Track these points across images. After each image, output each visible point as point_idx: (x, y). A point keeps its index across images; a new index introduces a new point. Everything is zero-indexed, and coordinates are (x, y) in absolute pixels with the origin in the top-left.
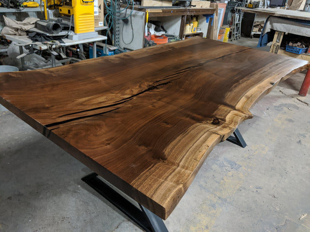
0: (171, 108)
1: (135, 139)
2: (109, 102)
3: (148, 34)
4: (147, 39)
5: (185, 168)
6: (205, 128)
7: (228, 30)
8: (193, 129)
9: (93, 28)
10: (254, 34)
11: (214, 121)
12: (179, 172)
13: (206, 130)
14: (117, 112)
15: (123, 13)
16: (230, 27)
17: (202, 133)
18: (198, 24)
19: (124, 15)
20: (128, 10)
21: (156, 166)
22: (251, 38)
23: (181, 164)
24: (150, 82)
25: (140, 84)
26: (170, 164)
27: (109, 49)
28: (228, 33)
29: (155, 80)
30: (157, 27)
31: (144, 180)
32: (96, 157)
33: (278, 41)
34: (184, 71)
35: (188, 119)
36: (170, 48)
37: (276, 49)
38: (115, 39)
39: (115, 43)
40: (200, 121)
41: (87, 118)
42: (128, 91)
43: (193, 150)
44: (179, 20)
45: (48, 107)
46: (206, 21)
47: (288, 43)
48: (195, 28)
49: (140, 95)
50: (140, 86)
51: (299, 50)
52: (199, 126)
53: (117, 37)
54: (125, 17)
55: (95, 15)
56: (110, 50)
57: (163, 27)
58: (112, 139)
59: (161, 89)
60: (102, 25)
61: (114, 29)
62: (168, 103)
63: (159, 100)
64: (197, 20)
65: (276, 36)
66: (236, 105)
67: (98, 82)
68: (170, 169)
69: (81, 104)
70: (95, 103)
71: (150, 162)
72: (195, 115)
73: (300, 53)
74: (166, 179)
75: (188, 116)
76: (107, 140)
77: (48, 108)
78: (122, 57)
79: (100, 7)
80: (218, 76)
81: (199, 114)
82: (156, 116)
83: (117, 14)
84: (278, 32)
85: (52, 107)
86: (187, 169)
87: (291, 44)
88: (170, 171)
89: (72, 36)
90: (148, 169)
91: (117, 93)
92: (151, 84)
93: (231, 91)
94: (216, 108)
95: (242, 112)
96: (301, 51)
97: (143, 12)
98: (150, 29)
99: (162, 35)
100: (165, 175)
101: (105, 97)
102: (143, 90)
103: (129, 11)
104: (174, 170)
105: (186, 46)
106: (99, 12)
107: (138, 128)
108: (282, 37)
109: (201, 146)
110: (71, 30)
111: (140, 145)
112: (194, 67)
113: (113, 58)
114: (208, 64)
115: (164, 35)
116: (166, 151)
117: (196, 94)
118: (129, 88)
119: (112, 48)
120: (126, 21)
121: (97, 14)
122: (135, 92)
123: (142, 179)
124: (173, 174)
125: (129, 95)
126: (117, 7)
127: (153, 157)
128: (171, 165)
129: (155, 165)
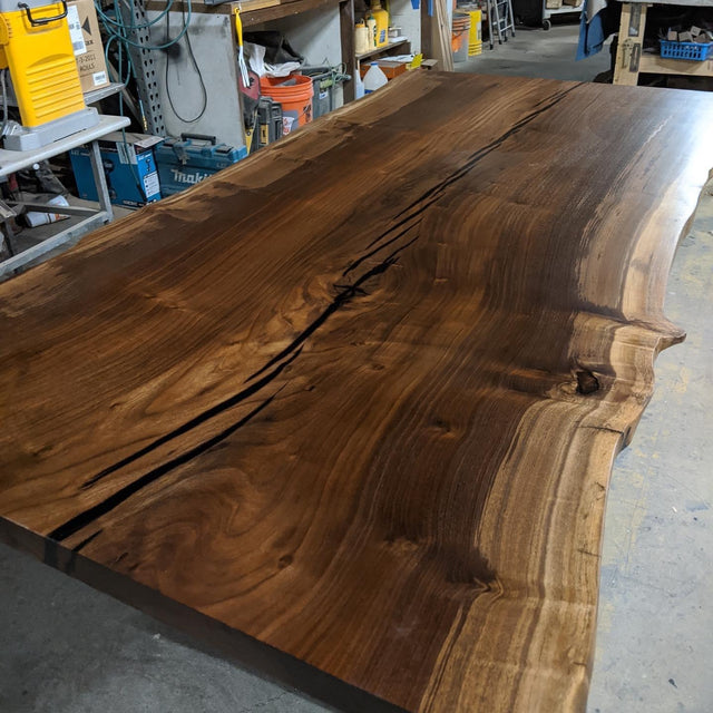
0: (433, 358)
1: (365, 515)
2: (231, 383)
3: (251, 80)
4: (249, 93)
5: (567, 595)
6: (565, 417)
7: (475, 17)
8: (530, 429)
9: (81, 99)
10: (552, 15)
11: (580, 381)
12: (554, 620)
13: (572, 424)
14: (269, 419)
15: (158, 28)
16: (479, 7)
17: (564, 437)
18: (390, 17)
19: (162, 32)
20: (171, 14)
21: (473, 612)
22: (546, 28)
23: (548, 581)
24: (333, 271)
25: (305, 288)
26: (515, 594)
27: (136, 147)
28: (479, 26)
29: (345, 261)
30: (272, 50)
31: (457, 683)
32: (264, 626)
33: (634, 31)
34: (417, 208)
35: (500, 392)
36: (347, 129)
37: (632, 55)
38: (148, 113)
39: (150, 124)
40: (537, 392)
41: (179, 470)
42: (275, 325)
43: (565, 516)
44: (333, 17)
45: (35, 455)
46: (410, 5)
47: (665, 33)
48: (384, 32)
49: (320, 330)
50: (306, 296)
51: (700, 48)
52: (544, 415)
53: (152, 103)
54: (167, 39)
55: (77, 53)
56: (140, 151)
57: (287, 48)
58: (291, 536)
59: (377, 293)
60: (105, 81)
61: (139, 81)
62: (415, 343)
63: (386, 335)
64: (384, 7)
65: (625, 17)
66: (621, 304)
67: (167, 310)
68: (521, 611)
69: (142, 414)
70: (185, 397)
71: (447, 600)
72: (516, 372)
73: (703, 56)
74: (524, 662)
75: (495, 379)
76: (279, 544)
77: (35, 458)
78: (212, 192)
79: (86, 27)
80: (526, 208)
81: (529, 365)
82: (398, 403)
83: (141, 34)
84: (629, 6)
85: (49, 447)
86: (572, 600)
87: (672, 35)
88: (524, 622)
89: (17, 138)
90: (452, 633)
91: (244, 341)
92: (336, 278)
93: (585, 253)
94: (569, 331)
95: (649, 327)
96: (705, 51)
97: (222, 17)
98: (251, 61)
99: (293, 73)
100: (514, 645)
101: (209, 367)
102: (322, 310)
103: (176, 19)
104: (537, 613)
105: (392, 111)
106: (87, 43)
107: (358, 469)
108: (643, 17)
109: (581, 489)
110: (10, 117)
111: (391, 539)
112: (443, 186)
113: (183, 205)
114: (480, 165)
115: (296, 71)
116: (484, 541)
117: (488, 285)
118: (274, 313)
119: (146, 142)
120: (173, 51)
121: (83, 50)
122: (301, 321)
123: (448, 679)
124: (539, 629)
125: (282, 338)
126: (136, 10)
127: (449, 579)
128: (520, 597)
129: (467, 609)
